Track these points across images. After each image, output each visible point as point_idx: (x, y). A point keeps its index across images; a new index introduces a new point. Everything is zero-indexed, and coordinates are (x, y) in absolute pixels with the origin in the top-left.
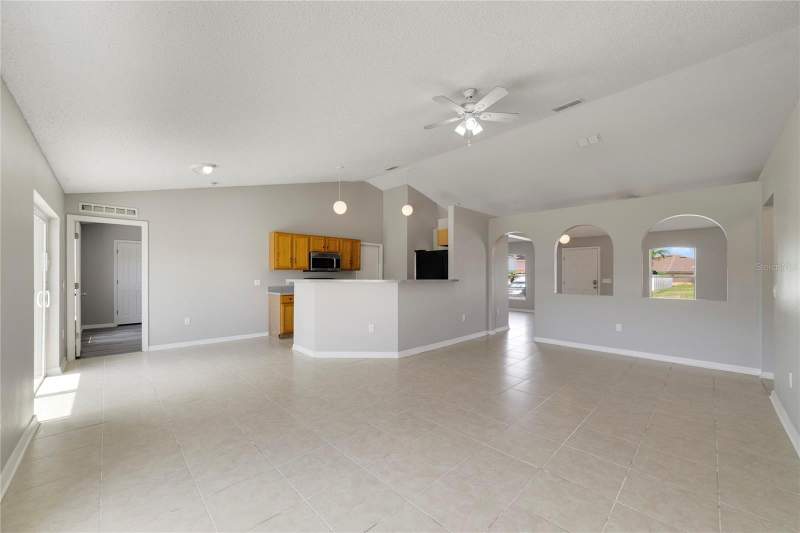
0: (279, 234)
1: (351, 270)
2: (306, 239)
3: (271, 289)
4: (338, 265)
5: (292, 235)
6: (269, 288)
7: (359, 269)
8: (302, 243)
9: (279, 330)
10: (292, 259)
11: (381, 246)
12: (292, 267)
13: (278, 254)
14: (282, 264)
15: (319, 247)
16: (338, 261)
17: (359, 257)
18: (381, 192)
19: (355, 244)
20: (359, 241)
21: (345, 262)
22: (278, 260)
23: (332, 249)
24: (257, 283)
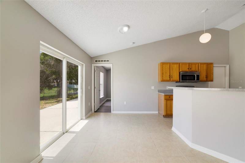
0: (163, 64)
1: (207, 81)
2: (178, 65)
3: (160, 91)
4: (198, 79)
5: (170, 63)
6: (158, 90)
7: (212, 81)
8: (176, 67)
9: (163, 113)
10: (170, 76)
11: (228, 67)
12: (170, 80)
13: (163, 74)
14: (164, 79)
15: (185, 69)
16: (198, 76)
17: (212, 74)
18: (228, 32)
19: (209, 66)
20: (212, 64)
21: (203, 76)
22: (163, 76)
23: (193, 69)
24: (153, 88)
